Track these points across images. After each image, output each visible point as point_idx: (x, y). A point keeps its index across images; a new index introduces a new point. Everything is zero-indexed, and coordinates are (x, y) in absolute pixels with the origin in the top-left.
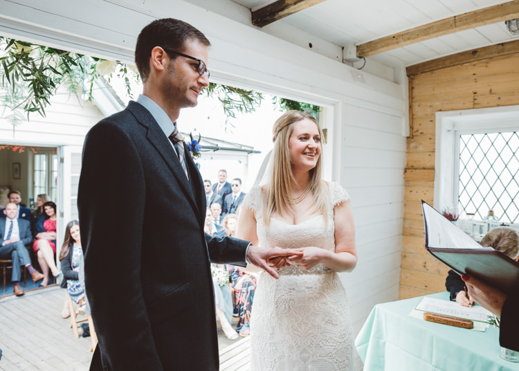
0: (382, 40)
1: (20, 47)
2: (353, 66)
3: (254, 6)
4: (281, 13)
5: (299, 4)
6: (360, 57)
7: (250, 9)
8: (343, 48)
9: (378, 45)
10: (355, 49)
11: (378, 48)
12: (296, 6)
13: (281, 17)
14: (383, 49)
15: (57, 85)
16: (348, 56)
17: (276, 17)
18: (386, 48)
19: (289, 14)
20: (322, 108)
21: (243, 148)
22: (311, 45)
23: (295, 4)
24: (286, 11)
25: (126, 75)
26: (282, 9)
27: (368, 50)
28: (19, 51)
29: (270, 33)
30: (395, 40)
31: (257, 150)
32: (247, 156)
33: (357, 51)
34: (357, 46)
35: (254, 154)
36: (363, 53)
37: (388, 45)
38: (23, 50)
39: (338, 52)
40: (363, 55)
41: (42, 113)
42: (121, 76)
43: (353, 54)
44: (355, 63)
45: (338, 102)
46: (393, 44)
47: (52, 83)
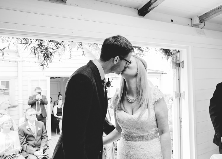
0: (212, 11)
1: (40, 41)
2: (198, 27)
3: (139, 7)
4: (150, 8)
5: (157, 1)
6: (202, 22)
7: (137, 9)
8: (191, 19)
9: (210, 14)
10: (198, 18)
11: (210, 16)
12: (156, 2)
13: (151, 10)
14: (213, 16)
15: (53, 54)
16: (194, 23)
17: (149, 10)
18: (215, 15)
19: (154, 8)
20: (181, 50)
21: (158, 72)
22: (172, 21)
23: (155, 2)
24: (152, 6)
25: (82, 47)
26: (150, 6)
27: (205, 18)
28: (39, 43)
29: (148, 18)
30: (219, 10)
31: (165, 72)
32: (161, 75)
33: (199, 19)
34: (199, 17)
35: (163, 74)
36: (202, 20)
37: (216, 13)
38: (41, 42)
39: (189, 22)
40: (202, 21)
41: (47, 66)
42: (80, 47)
43: (197, 21)
44: (199, 26)
45: (189, 47)
46: (218, 12)
47: (51, 54)
